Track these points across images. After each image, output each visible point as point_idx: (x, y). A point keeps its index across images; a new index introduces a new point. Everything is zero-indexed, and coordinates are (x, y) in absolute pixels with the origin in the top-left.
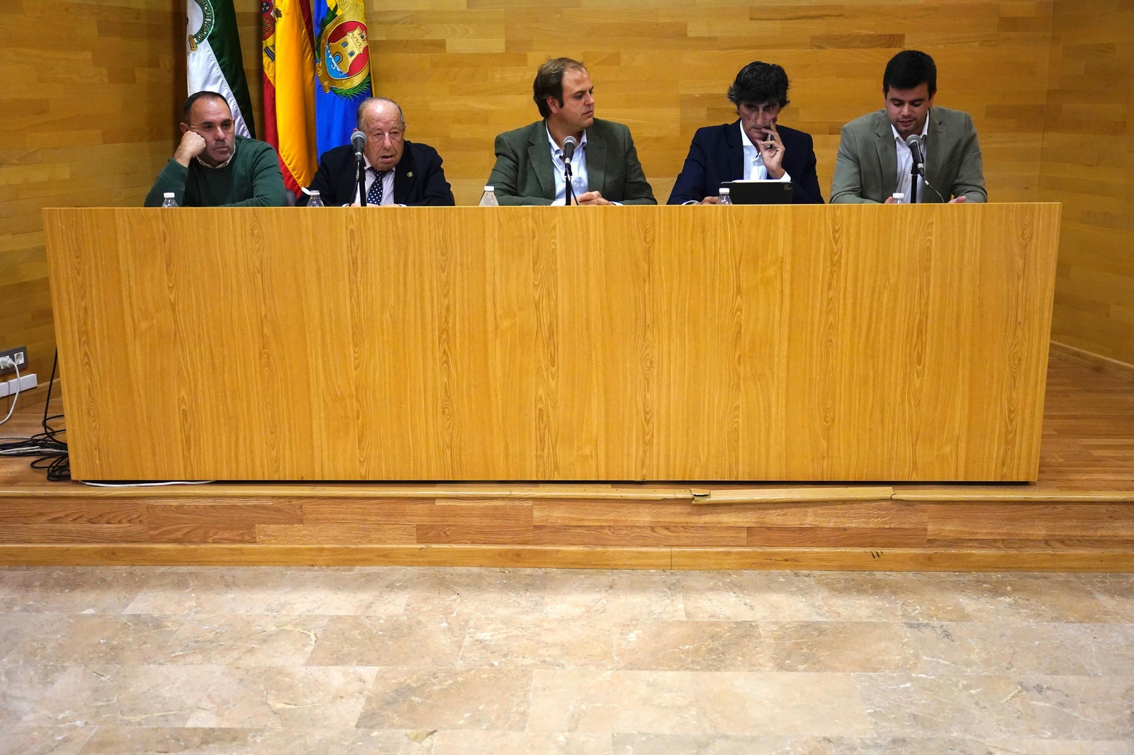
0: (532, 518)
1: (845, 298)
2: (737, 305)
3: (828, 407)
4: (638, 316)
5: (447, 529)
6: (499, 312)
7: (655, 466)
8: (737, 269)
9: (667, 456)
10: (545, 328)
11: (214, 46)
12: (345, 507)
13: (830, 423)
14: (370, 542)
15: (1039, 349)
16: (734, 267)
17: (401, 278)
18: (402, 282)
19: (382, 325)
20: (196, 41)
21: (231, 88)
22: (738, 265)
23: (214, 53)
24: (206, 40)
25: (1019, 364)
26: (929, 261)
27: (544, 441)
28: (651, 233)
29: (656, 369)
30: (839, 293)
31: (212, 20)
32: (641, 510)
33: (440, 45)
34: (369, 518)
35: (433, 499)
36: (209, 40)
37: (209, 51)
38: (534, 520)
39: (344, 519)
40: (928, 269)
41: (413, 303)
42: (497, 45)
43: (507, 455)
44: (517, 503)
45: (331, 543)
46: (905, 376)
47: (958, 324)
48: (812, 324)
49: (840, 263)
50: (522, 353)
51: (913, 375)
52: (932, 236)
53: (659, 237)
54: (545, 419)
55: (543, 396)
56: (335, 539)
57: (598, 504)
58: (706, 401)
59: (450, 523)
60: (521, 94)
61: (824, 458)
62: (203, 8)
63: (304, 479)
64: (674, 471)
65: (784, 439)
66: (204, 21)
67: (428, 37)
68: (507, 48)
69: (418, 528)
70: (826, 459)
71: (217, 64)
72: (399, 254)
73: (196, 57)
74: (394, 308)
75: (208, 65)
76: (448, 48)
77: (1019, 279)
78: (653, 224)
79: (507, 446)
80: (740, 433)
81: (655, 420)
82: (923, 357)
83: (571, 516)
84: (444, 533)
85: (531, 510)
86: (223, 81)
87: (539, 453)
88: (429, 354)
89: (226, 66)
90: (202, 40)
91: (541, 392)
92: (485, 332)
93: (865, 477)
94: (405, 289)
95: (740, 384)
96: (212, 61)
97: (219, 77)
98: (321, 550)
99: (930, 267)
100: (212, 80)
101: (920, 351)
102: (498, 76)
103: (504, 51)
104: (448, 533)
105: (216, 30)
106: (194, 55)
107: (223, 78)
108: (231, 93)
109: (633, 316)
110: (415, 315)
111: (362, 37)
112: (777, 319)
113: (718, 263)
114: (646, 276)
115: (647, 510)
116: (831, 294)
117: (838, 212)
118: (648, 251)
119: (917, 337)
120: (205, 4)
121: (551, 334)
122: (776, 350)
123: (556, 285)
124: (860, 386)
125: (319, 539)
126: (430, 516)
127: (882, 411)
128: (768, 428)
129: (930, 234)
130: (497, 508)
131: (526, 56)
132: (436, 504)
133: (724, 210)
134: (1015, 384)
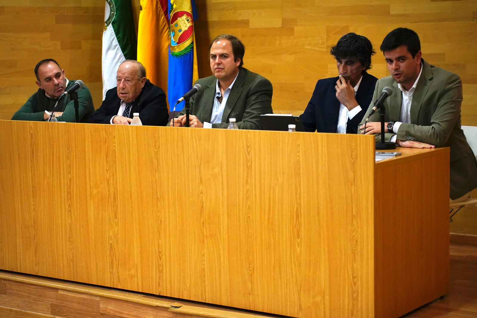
0: (99, 307)
1: (255, 190)
2: (200, 189)
3: (251, 260)
4: (154, 192)
5: (63, 308)
6: (92, 184)
7: (165, 287)
8: (200, 167)
9: (170, 281)
10: (112, 196)
11: (115, 27)
12: (22, 288)
13: (252, 271)
14: (32, 310)
15: (367, 235)
16: (198, 166)
17: (51, 162)
18: (52, 164)
19: (44, 188)
20: (106, 25)
21: (123, 52)
22: (200, 165)
23: (115, 31)
24: (111, 25)
25: (356, 244)
26: (299, 170)
27: (113, 263)
28: (158, 143)
29: (163, 225)
30: (252, 187)
31: (114, 12)
32: (148, 311)
33: (246, 23)
34: (31, 296)
35: (57, 289)
36: (113, 24)
37: (112, 30)
38: (100, 309)
39: (22, 295)
40: (299, 175)
41: (56, 176)
42: (277, 23)
43: (97, 270)
44: (93, 298)
45: (17, 308)
46: (291, 244)
47: (318, 213)
48: (239, 205)
49: (252, 167)
50: (102, 209)
51: (295, 245)
52: (300, 153)
53: (162, 146)
54: (113, 249)
55: (112, 236)
56: (18, 306)
57: (129, 304)
58: (188, 249)
59: (65, 305)
60: (291, 54)
61: (250, 294)
62: (110, 6)
63: (13, 271)
64: (174, 291)
65: (228, 278)
66: (111, 13)
67: (240, 18)
68: (283, 24)
69: (52, 305)
70: (251, 296)
71: (116, 38)
72: (50, 148)
73: (106, 34)
74: (48, 178)
75: (111, 39)
76: (250, 24)
77: (351, 186)
78: (159, 137)
79: (97, 264)
80: (206, 272)
81: (163, 257)
82: (300, 233)
83: (117, 310)
84: (62, 310)
85: (98, 303)
86: (118, 48)
87: (111, 270)
88: (63, 205)
89: (120, 39)
90: (109, 24)
91: (111, 234)
92: (86, 195)
93: (273, 311)
94: (53, 169)
95: (204, 240)
96: (113, 36)
97: (116, 46)
98: (11, 311)
99: (300, 174)
100: (112, 47)
101: (298, 229)
102: (277, 42)
103: (281, 26)
104: (64, 310)
105: (116, 18)
106: (105, 33)
107: (118, 46)
108: (123, 55)
109: (151, 192)
110: (57, 183)
111: (188, 20)
112: (221, 201)
113: (190, 163)
114: (156, 168)
115: (152, 312)
116: (248, 187)
117: (249, 135)
118: (157, 153)
119: (296, 220)
120: (111, 4)
121: (115, 199)
122: (221, 220)
123: (116, 170)
124: (267, 248)
125: (12, 305)
126: (57, 300)
127: (280, 268)
128: (220, 270)
129: (299, 152)
130: (84, 299)
131: (293, 29)
132: (59, 292)
133: (192, 130)
134: (355, 258)
